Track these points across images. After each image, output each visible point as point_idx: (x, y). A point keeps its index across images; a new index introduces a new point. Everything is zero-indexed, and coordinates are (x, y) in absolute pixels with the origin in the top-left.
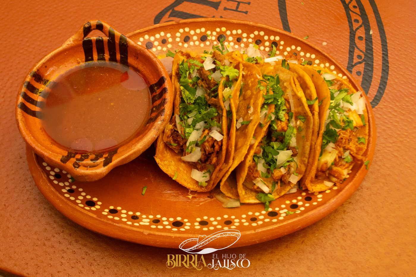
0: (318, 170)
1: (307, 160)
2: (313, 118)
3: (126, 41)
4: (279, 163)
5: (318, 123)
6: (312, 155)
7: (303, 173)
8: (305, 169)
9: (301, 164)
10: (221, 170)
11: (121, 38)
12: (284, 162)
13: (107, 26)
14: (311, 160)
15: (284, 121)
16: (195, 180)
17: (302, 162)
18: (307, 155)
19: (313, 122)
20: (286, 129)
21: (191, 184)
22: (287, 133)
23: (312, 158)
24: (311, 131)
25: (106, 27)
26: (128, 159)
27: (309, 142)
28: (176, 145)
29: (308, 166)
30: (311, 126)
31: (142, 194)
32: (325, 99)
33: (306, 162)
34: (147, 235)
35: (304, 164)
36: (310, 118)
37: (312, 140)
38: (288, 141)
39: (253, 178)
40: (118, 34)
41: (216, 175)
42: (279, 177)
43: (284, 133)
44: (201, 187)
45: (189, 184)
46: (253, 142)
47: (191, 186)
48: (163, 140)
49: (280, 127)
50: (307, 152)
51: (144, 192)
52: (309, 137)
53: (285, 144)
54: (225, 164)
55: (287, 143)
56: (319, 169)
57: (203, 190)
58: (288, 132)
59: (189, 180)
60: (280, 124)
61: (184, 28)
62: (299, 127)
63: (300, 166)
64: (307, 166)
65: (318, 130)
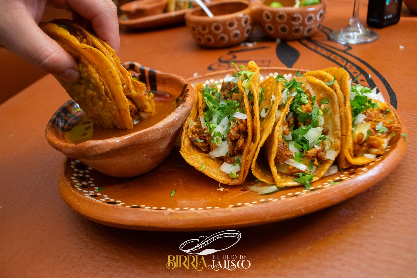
0: (355, 144)
1: (339, 132)
2: (336, 94)
3: (154, 73)
4: (311, 142)
5: (342, 95)
6: (344, 125)
7: (340, 148)
8: (340, 142)
9: (335, 139)
10: (250, 151)
11: (150, 72)
12: (316, 139)
13: (138, 65)
14: (344, 131)
15: (308, 103)
16: (225, 173)
17: (336, 136)
18: (339, 127)
19: (337, 96)
20: (311, 109)
21: (220, 176)
22: (312, 112)
23: (345, 128)
24: (337, 104)
25: (137, 67)
26: (146, 136)
27: (337, 114)
28: (202, 141)
29: (343, 138)
30: (336, 100)
31: (171, 197)
32: (343, 76)
33: (340, 135)
34: (168, 215)
35: (338, 138)
36: (333, 95)
37: (340, 112)
38: (316, 119)
39: (286, 157)
40: (147, 69)
41: (246, 159)
42: (314, 153)
43: (310, 114)
44: (233, 179)
45: (219, 176)
46: (278, 114)
47: (220, 179)
48: (188, 136)
49: (305, 109)
50: (338, 124)
51: (172, 195)
52: (336, 109)
53: (313, 122)
54: (252, 143)
55: (315, 121)
56: (356, 141)
57: (235, 182)
58: (314, 111)
59: (219, 173)
60: (304, 106)
61: (209, 80)
62: (324, 109)
63: (335, 142)
64: (342, 140)
65: (344, 101)
